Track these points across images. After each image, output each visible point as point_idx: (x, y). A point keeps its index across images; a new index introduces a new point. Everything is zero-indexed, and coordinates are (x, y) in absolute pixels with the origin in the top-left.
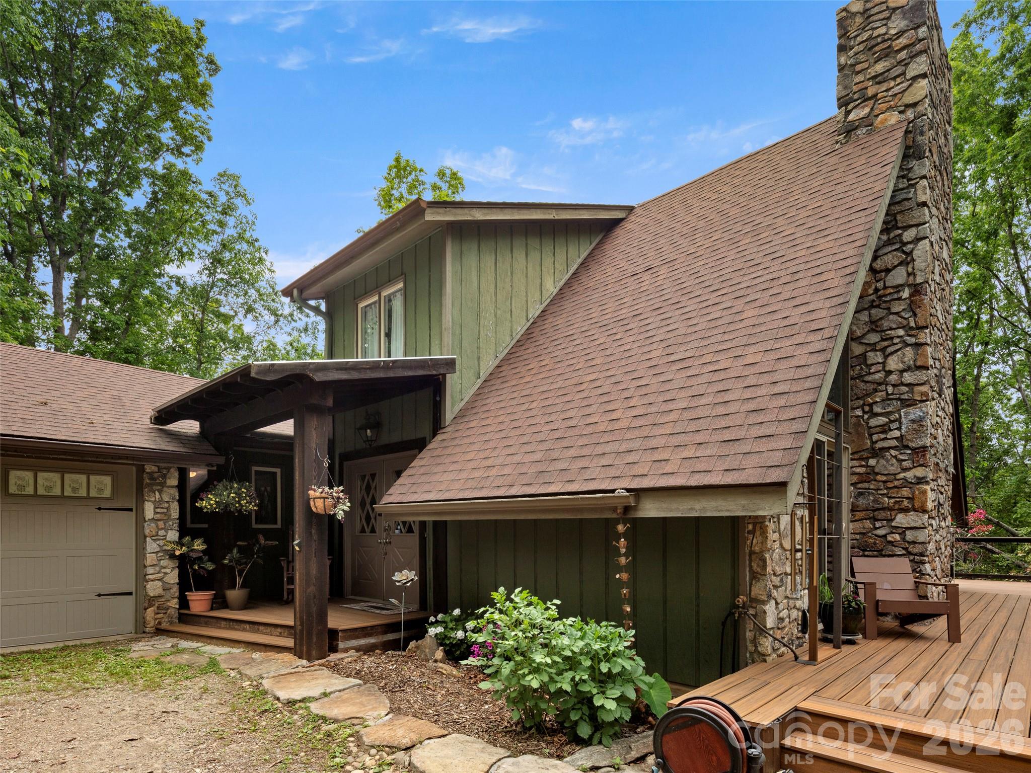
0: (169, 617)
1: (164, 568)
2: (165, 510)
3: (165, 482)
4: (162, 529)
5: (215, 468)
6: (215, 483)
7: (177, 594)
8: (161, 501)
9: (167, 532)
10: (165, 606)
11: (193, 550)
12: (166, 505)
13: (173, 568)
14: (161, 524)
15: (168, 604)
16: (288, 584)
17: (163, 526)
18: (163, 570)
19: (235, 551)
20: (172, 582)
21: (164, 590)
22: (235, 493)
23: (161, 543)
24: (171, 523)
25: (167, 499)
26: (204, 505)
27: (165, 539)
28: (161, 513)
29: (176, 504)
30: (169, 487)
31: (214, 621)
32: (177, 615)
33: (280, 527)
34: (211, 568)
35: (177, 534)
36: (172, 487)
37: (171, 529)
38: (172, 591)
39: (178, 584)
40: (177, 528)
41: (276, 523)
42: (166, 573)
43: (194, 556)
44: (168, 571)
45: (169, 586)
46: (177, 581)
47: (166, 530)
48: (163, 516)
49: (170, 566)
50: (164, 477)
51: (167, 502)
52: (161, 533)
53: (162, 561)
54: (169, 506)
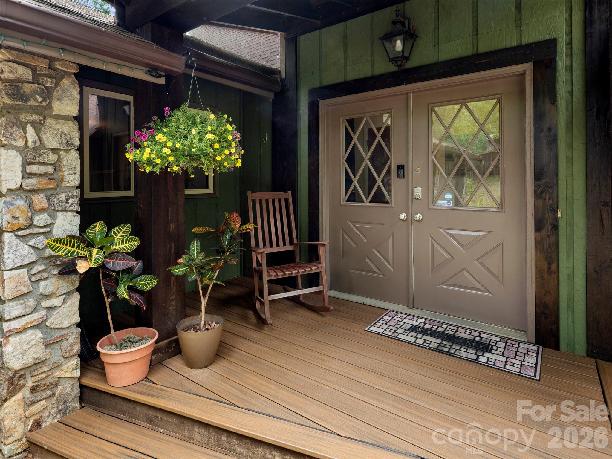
0: (58, 402)
1: (48, 296)
2: (50, 169)
3: (49, 106)
4: (42, 210)
5: (162, 81)
6: (167, 110)
7: (77, 348)
8: (40, 146)
9: (54, 217)
10: (50, 380)
11: (113, 254)
12: (53, 157)
13: (68, 294)
14: (40, 201)
15: (58, 373)
16: (270, 293)
17: (45, 204)
18: (46, 303)
19: (195, 246)
20: (66, 324)
21: (47, 346)
22: (213, 132)
23: (41, 242)
24: (63, 197)
25: (54, 144)
26: (146, 156)
27: (50, 232)
28: (41, 175)
29: (75, 154)
30: (58, 117)
31: (174, 420)
32: (77, 391)
33: (212, 192)
34: (149, 287)
35: (77, 220)
36: (66, 118)
37: (64, 210)
38: (65, 344)
39: (79, 325)
40: (77, 208)
41: (207, 187)
42: (51, 309)
43: (118, 268)
44: (56, 302)
45: (59, 334)
46: (77, 319)
47: (51, 211)
48: (44, 181)
49: (61, 291)
50: (47, 94)
51: (55, 151)
52: (41, 219)
53: (42, 283)
54: (59, 160)
